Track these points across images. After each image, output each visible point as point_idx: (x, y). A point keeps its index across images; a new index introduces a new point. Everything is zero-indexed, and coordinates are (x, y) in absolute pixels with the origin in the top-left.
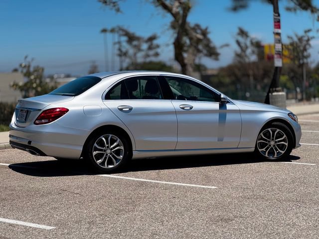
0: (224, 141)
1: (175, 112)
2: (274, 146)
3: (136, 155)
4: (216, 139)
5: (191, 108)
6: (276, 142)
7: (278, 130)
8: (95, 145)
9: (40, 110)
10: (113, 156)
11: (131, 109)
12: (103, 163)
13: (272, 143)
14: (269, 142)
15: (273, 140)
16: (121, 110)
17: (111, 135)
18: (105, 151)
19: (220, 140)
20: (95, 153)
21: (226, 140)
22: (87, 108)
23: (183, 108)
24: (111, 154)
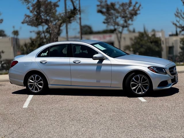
1: (70, 65)
4: (95, 81)
19: (98, 81)
21: (102, 81)
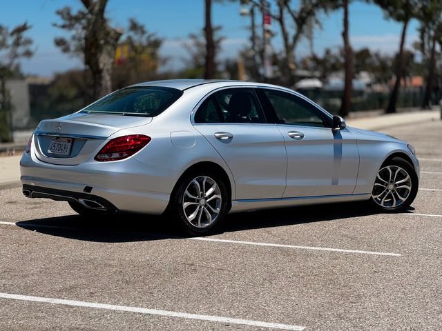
0: (339, 184)
2: (393, 191)
3: (236, 206)
5: (302, 137)
6: (396, 186)
7: (400, 169)
8: (187, 192)
9: (106, 138)
10: (209, 209)
11: (231, 138)
12: (195, 221)
13: (391, 187)
14: (387, 185)
15: (392, 182)
16: (219, 138)
17: (206, 177)
18: (198, 201)
19: (335, 183)
20: (186, 205)
21: (341, 182)
22: (175, 135)
23: (292, 137)
24: (205, 206)
